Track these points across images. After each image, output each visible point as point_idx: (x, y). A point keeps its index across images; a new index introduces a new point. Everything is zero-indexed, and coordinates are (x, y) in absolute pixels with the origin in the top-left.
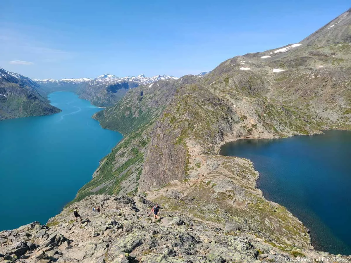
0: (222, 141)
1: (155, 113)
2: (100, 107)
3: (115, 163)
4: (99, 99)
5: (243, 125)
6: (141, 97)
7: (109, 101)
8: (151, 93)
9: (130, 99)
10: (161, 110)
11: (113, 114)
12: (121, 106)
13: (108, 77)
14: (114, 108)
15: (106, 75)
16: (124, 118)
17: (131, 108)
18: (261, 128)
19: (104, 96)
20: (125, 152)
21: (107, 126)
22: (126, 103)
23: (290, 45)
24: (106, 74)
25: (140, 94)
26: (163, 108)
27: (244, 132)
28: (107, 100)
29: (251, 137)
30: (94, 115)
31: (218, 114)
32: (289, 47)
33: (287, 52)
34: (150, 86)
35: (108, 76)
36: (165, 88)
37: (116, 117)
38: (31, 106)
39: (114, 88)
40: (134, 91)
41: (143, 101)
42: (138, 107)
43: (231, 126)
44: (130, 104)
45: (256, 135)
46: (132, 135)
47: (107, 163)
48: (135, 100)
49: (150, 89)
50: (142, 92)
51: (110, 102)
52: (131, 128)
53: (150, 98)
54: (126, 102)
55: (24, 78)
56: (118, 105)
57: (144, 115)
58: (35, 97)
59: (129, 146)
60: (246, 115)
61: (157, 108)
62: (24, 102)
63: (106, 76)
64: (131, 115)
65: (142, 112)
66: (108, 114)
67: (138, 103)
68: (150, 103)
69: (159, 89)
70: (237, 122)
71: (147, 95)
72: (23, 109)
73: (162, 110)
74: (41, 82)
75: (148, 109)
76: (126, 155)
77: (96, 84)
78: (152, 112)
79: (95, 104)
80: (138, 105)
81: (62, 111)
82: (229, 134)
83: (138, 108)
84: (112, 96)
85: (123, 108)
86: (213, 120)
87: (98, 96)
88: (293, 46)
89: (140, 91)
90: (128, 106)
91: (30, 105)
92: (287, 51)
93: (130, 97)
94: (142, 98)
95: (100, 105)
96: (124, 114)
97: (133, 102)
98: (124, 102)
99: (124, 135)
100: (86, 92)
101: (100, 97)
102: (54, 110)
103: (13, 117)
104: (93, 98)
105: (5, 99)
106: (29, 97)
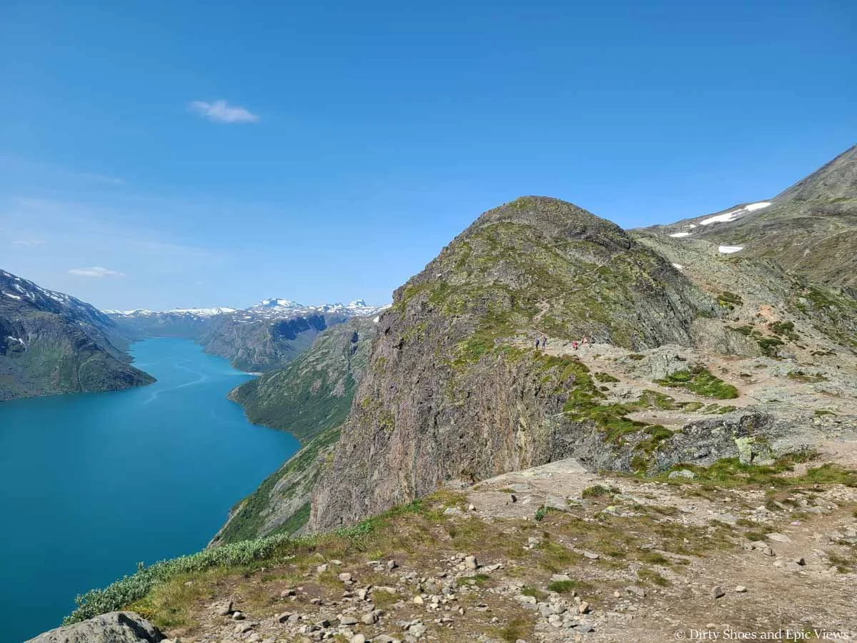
2: (250, 374)
3: (267, 516)
4: (249, 353)
5: (734, 324)
6: (353, 345)
7: (275, 358)
9: (326, 351)
11: (281, 388)
12: (301, 367)
13: (279, 305)
14: (284, 374)
15: (273, 301)
16: (306, 397)
17: (327, 374)
18: (813, 337)
19: (265, 345)
20: (298, 483)
21: (262, 419)
22: (313, 362)
23: (743, 206)
24: (274, 299)
25: (351, 338)
28: (270, 356)
30: (233, 391)
32: (740, 210)
33: (734, 221)
34: (377, 319)
35: (280, 302)
37: (286, 397)
38: (81, 367)
39: (289, 329)
40: (337, 332)
41: (358, 354)
42: (344, 369)
44: (324, 363)
47: (246, 514)
48: (337, 355)
49: (375, 325)
50: (356, 335)
51: (277, 360)
52: (322, 424)
54: (314, 359)
55: (81, 305)
56: (294, 366)
58: (96, 347)
59: (310, 464)
60: (734, 291)
62: (66, 358)
63: (274, 303)
64: (325, 389)
65: (354, 382)
66: (268, 387)
67: (343, 361)
70: (709, 314)
71: (368, 341)
72: (60, 375)
74: (121, 315)
76: (299, 489)
77: (248, 319)
79: (241, 365)
80: (343, 366)
81: (156, 381)
83: (344, 373)
84: (282, 347)
85: (306, 373)
86: (610, 294)
87: (250, 346)
88: (751, 208)
89: (351, 330)
90: (319, 368)
91: (79, 365)
92: (734, 219)
93: (325, 345)
94: (355, 348)
95: (252, 368)
96: (308, 387)
97: (332, 359)
98: (311, 359)
99: (303, 441)
100: (223, 337)
101: (254, 349)
102: (136, 377)
103: (33, 393)
104: (238, 351)
105: (20, 350)
106: (80, 346)
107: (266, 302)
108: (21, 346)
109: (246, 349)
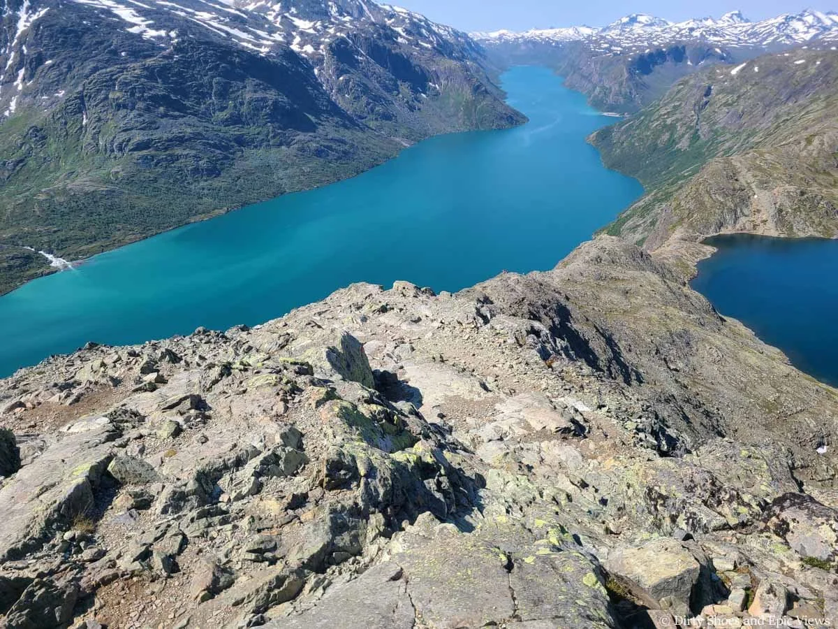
0: (716, 232)
1: (727, 145)
2: (605, 114)
4: (606, 92)
5: (752, 219)
6: (705, 99)
7: (630, 99)
8: (732, 92)
9: (678, 104)
10: (742, 141)
11: (633, 138)
12: (652, 120)
13: (640, 23)
14: (637, 122)
15: (633, 17)
16: (654, 148)
17: (676, 128)
18: (771, 224)
19: (621, 84)
21: (615, 165)
22: (665, 114)
24: (634, 15)
25: (704, 93)
26: (749, 136)
27: (749, 226)
28: (625, 96)
29: (754, 232)
30: (592, 136)
31: (726, 206)
34: (734, 72)
35: (641, 19)
36: (770, 79)
37: (637, 146)
38: (477, 109)
39: (647, 62)
40: (692, 82)
41: (708, 109)
42: (692, 125)
43: (736, 219)
44: (674, 118)
45: (760, 232)
46: (659, 195)
48: (688, 108)
49: (732, 79)
50: (710, 89)
51: (632, 100)
52: (665, 175)
53: (726, 104)
54: (666, 112)
56: (646, 116)
57: (701, 147)
58: (486, 91)
59: (648, 214)
60: (762, 208)
61: (737, 132)
62: (467, 102)
63: (634, 21)
64: (672, 142)
65: (699, 137)
66: (622, 135)
67: (692, 116)
68: (722, 117)
69: (753, 82)
70: (746, 216)
71: (720, 96)
72: (464, 115)
73: (745, 139)
75: (716, 132)
78: (721, 142)
79: (598, 104)
80: (692, 121)
81: (528, 119)
82: (730, 228)
83: (691, 128)
84: (638, 85)
85: (657, 125)
86: (717, 211)
87: (607, 84)
89: (705, 84)
90: (669, 121)
91: (476, 107)
93: (678, 96)
94: (706, 103)
95: (608, 108)
96: (656, 139)
97: (682, 113)
98: (663, 111)
99: (646, 188)
100: (581, 72)
101: (611, 88)
102: (515, 118)
103: (449, 129)
104: (594, 88)
105: (437, 94)
106: (476, 91)
107: (626, 20)
108: (438, 91)
109: (603, 87)
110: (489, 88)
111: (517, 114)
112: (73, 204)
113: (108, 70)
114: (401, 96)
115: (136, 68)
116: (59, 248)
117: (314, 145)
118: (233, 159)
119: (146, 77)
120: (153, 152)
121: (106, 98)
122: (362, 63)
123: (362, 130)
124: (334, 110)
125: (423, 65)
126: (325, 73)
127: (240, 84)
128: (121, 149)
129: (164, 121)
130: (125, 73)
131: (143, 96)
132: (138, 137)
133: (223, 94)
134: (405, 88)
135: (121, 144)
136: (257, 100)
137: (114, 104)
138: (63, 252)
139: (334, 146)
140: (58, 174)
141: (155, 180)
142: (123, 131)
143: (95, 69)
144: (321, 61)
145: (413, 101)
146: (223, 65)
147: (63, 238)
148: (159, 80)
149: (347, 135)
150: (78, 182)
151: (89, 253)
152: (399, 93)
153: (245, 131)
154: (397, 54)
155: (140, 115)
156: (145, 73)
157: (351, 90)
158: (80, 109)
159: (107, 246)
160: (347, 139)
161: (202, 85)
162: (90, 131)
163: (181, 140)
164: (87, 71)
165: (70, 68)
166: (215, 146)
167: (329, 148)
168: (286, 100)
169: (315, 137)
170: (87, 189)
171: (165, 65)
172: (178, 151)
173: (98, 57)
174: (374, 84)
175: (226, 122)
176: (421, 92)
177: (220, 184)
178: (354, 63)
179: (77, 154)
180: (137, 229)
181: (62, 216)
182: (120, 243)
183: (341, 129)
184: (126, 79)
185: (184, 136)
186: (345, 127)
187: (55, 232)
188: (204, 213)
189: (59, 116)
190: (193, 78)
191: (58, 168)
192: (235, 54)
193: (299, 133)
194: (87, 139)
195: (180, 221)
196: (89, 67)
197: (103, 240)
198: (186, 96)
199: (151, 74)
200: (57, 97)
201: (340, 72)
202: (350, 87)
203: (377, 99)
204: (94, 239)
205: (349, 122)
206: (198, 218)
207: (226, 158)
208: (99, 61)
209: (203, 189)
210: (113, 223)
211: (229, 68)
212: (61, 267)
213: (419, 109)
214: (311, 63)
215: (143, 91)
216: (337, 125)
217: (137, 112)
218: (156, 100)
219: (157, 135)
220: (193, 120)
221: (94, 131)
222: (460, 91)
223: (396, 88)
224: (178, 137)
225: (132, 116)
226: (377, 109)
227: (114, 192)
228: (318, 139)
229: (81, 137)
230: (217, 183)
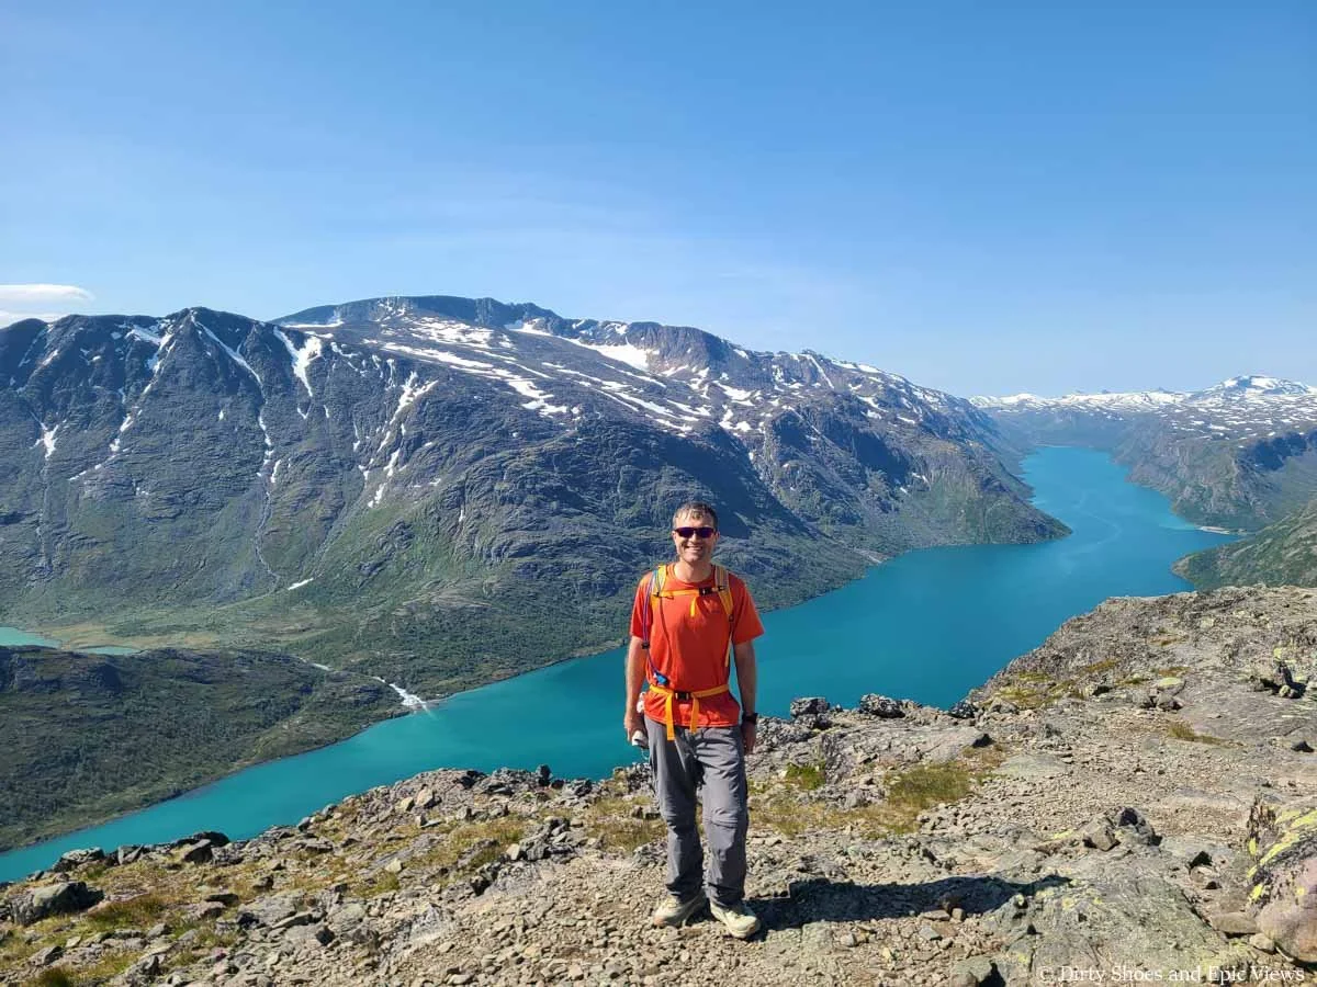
2: (1204, 528)
4: (1203, 495)
7: (1244, 506)
11: (1255, 572)
12: (1286, 545)
13: (1256, 387)
14: (1259, 548)
19: (1228, 485)
22: (1307, 539)
24: (1246, 378)
28: (1237, 502)
30: (1181, 564)
35: (1256, 382)
38: (987, 513)
39: (1272, 452)
51: (1250, 510)
56: (1274, 539)
58: (1001, 487)
62: (971, 502)
63: (1245, 383)
66: (1234, 565)
72: (967, 521)
74: (1001, 407)
77: (1201, 427)
79: (1190, 512)
81: (1071, 531)
84: (1259, 486)
85: (1295, 555)
87: (1204, 483)
91: (985, 509)
95: (1207, 519)
98: (1304, 534)
100: (1157, 461)
101: (1210, 489)
103: (942, 540)
104: (1182, 486)
105: (925, 488)
106: (985, 486)
107: (1230, 383)
108: (925, 485)
109: (1197, 487)
110: (1005, 481)
111: (1051, 521)
112: (436, 624)
113: (499, 455)
114: (869, 490)
115: (530, 452)
116: (414, 682)
117: (745, 556)
118: (634, 573)
119: (540, 464)
120: (538, 560)
121: (491, 490)
122: (814, 445)
123: (813, 537)
124: (776, 508)
125: (903, 449)
126: (765, 460)
127: (655, 474)
128: (499, 555)
129: (555, 519)
130: (518, 459)
131: (534, 488)
132: (523, 539)
133: (631, 487)
134: (876, 479)
135: (500, 548)
136: (674, 494)
137: (499, 498)
138: (417, 687)
139: (773, 559)
140: (421, 583)
141: (536, 597)
142: (506, 531)
143: (479, 456)
144: (759, 442)
145: (887, 498)
146: (637, 450)
147: (420, 668)
148: (556, 469)
149: (790, 543)
150: (444, 596)
151: (449, 691)
152: (867, 486)
153: (653, 535)
154: (866, 434)
155: (528, 512)
156: (541, 459)
157: (799, 480)
158: (459, 503)
159: (470, 683)
160: (789, 549)
161: (605, 475)
162: (467, 530)
163: (573, 545)
164: (470, 455)
165: (451, 451)
166: (614, 553)
167: (766, 561)
168: (711, 495)
169: (747, 546)
170: (454, 605)
171: (564, 449)
172: (568, 559)
173: (486, 439)
174: (830, 473)
175: (631, 523)
176: (899, 486)
177: (616, 605)
178: (804, 446)
179: (446, 557)
180: (509, 662)
181: (421, 639)
182: (486, 680)
183: (784, 536)
184: (517, 466)
185: (577, 540)
186: (789, 532)
187: (411, 659)
188: (593, 644)
189: (433, 510)
190: (597, 465)
191: (420, 576)
192: (652, 436)
193: (725, 538)
194: (460, 541)
195: (560, 655)
196: (473, 451)
197: (466, 674)
198: (585, 488)
199: (547, 461)
200: (432, 486)
201: (784, 458)
202: (798, 477)
203: (835, 494)
204: (456, 672)
205: (795, 525)
206: (585, 651)
207: (627, 570)
208: (486, 443)
209: (594, 611)
210: (480, 651)
211: (642, 454)
212: (414, 708)
213: (897, 509)
214: (745, 445)
215: (535, 481)
216: (778, 530)
217: (525, 508)
218: (550, 493)
219: (545, 537)
220: (591, 519)
221: (471, 530)
222: (959, 487)
223: (863, 478)
224: (572, 541)
225: (518, 512)
226: (835, 508)
227: (485, 610)
228: (750, 548)
229: (454, 537)
230: (611, 603)
